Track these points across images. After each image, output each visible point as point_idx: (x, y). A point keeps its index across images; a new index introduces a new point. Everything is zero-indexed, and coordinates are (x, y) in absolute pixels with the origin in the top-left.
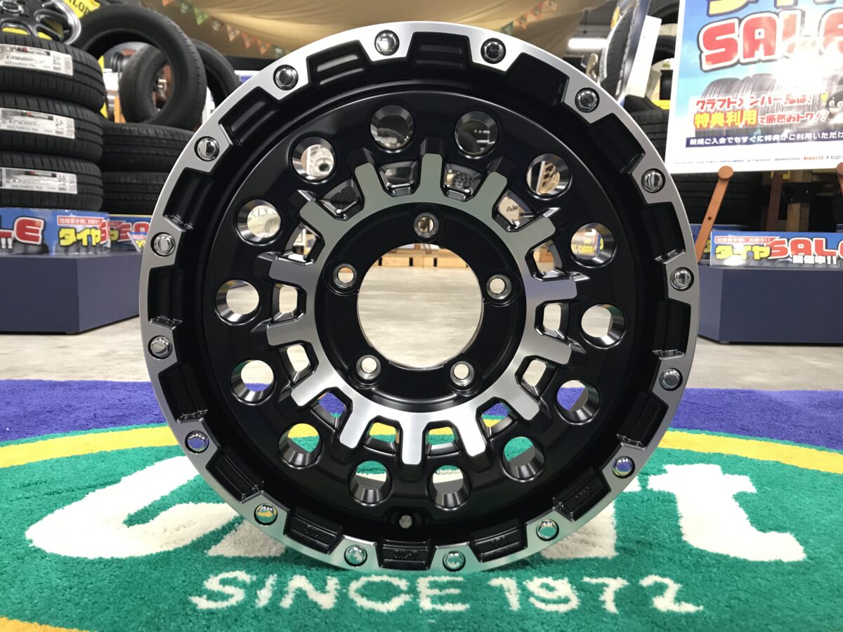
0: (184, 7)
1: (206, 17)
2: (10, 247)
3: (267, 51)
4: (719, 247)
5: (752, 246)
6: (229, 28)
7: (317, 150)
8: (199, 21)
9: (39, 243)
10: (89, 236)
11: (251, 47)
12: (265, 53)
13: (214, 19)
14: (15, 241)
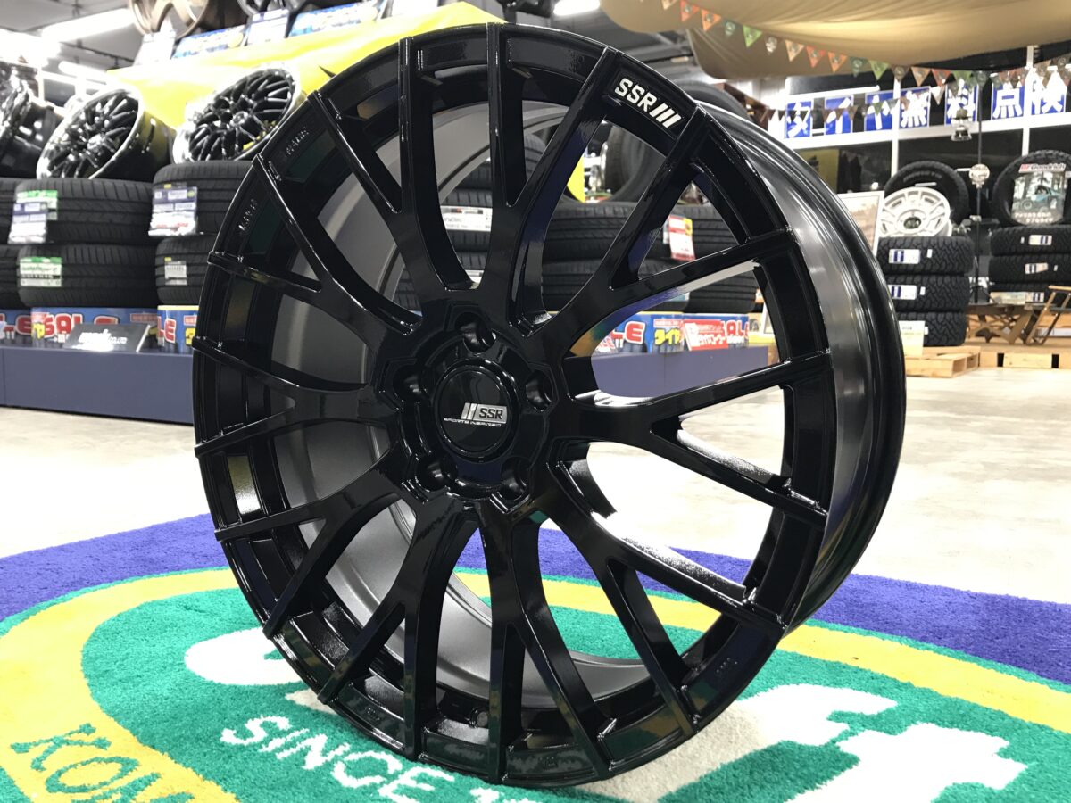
0: (730, 28)
1: (758, 34)
2: (621, 346)
3: (840, 67)
6: (788, 44)
7: (902, 199)
8: (749, 42)
9: (641, 342)
10: (673, 336)
11: (818, 65)
12: (838, 70)
13: (768, 35)
14: (625, 342)
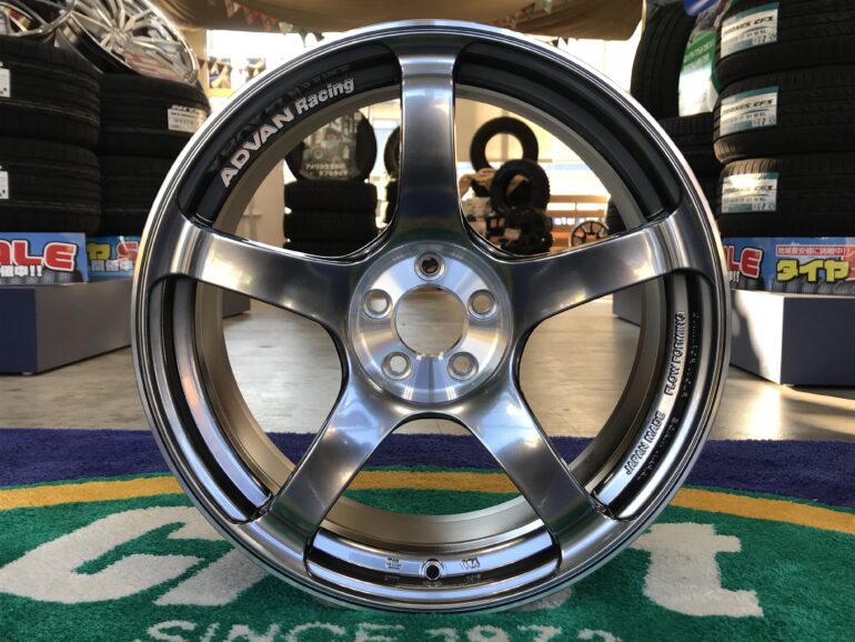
4: (781, 262)
5: (825, 260)
